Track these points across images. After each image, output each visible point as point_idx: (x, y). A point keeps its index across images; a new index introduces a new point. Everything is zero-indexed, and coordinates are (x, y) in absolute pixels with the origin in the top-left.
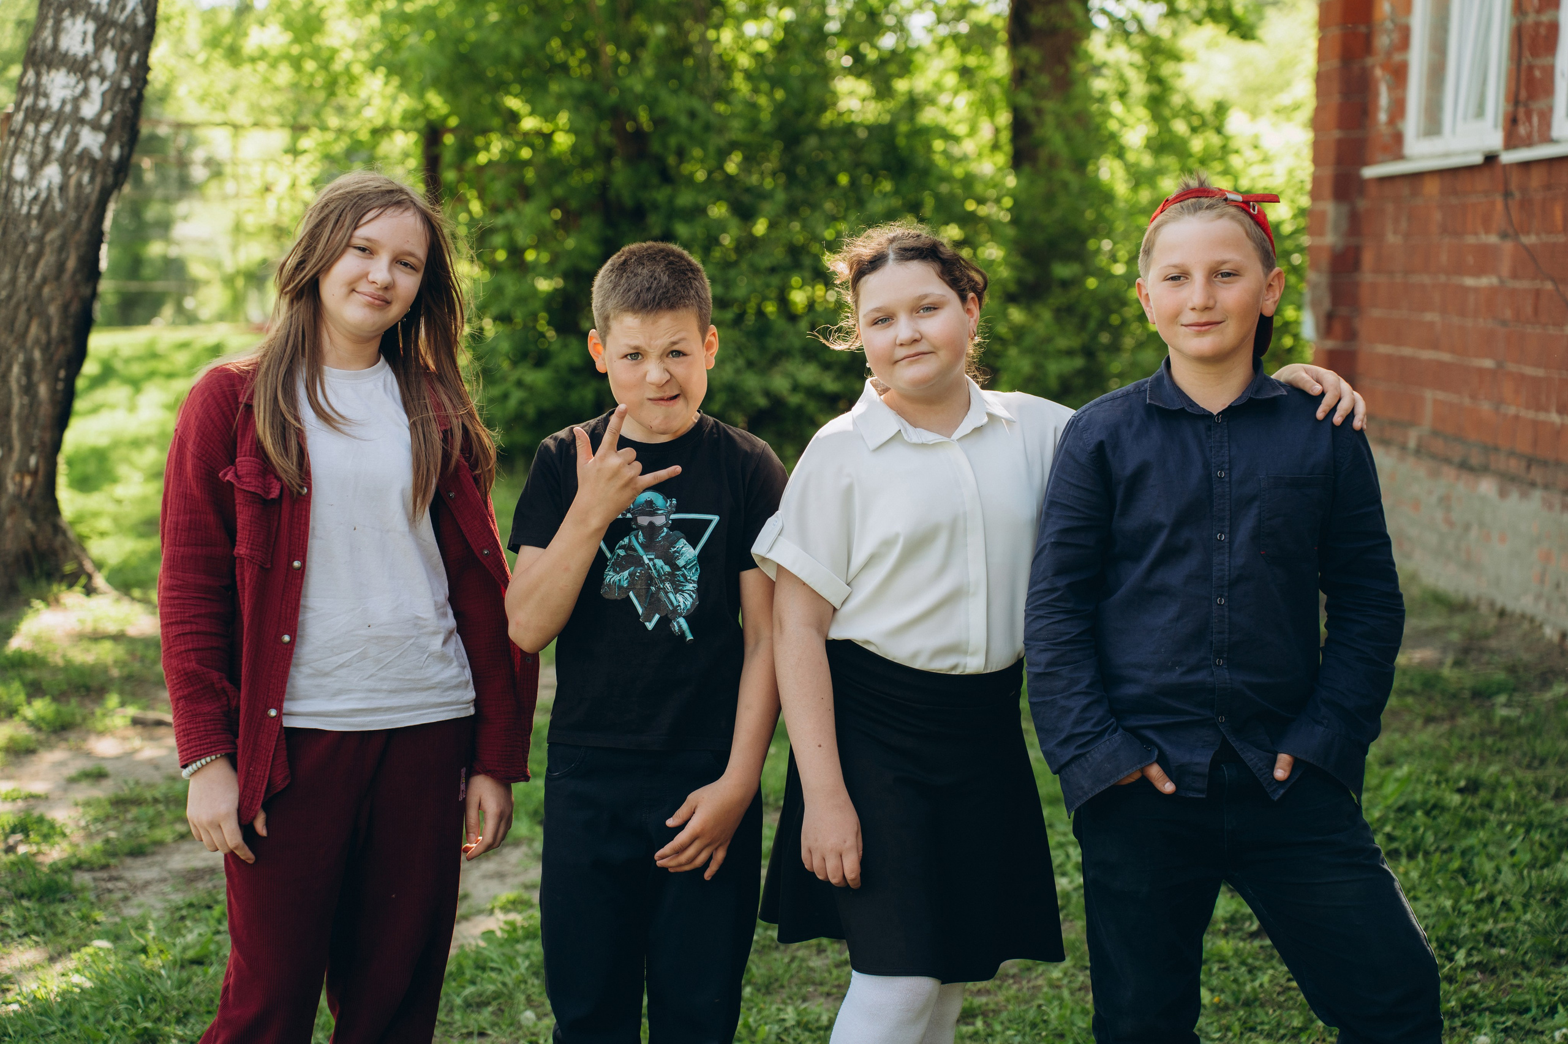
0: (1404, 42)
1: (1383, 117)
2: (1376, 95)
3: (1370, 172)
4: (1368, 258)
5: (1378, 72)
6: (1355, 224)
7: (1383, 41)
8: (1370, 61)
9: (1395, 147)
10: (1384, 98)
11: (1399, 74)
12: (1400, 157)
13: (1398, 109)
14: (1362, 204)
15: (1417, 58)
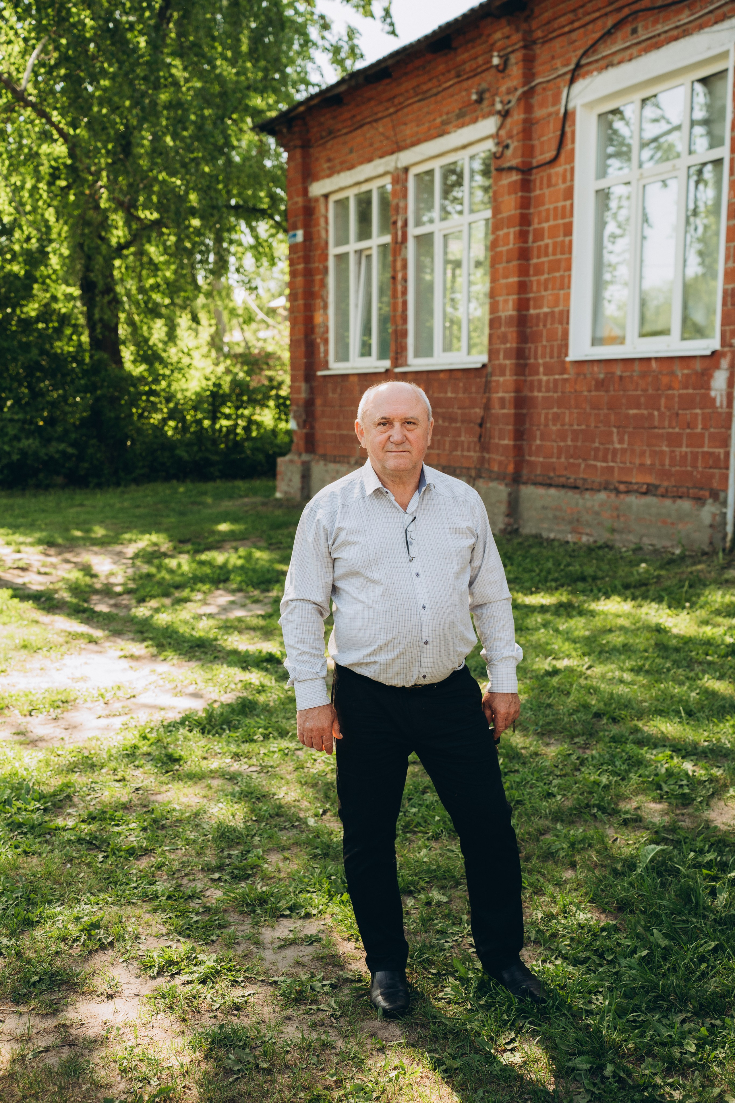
0: (327, 331)
1: (322, 355)
2: (319, 348)
3: (320, 373)
4: (319, 402)
5: (318, 340)
6: (311, 391)
7: (319, 331)
8: (313, 337)
9: (326, 366)
10: (322, 349)
11: (326, 341)
12: (327, 368)
13: (326, 352)
14: (315, 384)
15: (331, 336)
